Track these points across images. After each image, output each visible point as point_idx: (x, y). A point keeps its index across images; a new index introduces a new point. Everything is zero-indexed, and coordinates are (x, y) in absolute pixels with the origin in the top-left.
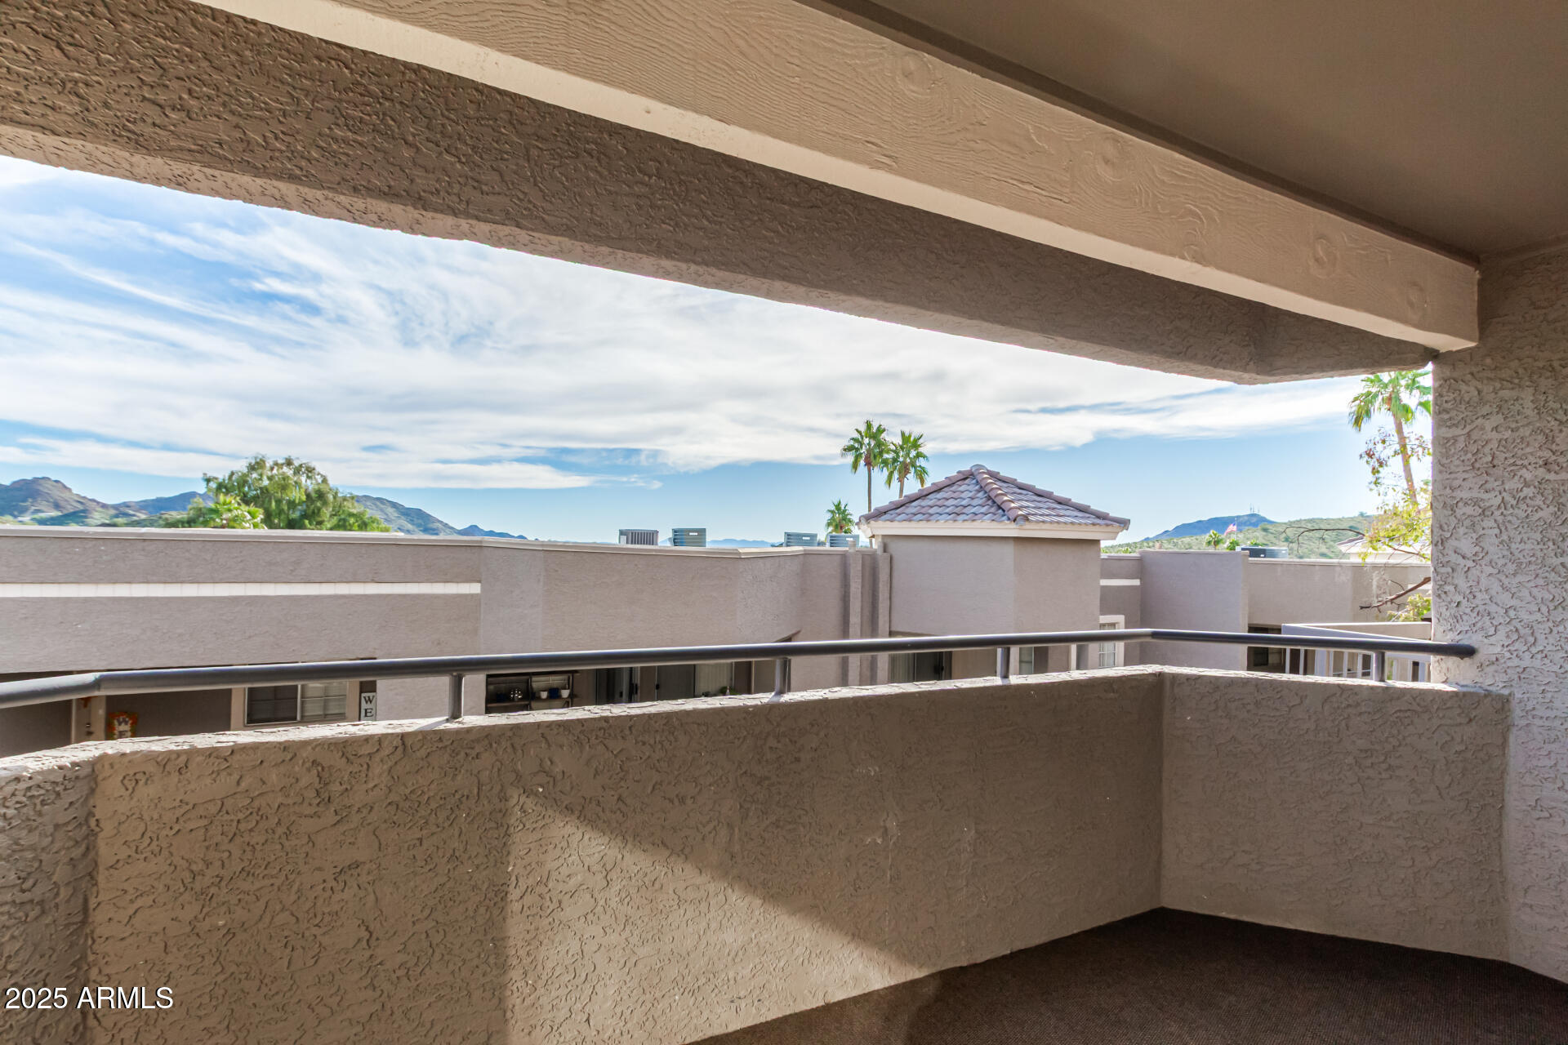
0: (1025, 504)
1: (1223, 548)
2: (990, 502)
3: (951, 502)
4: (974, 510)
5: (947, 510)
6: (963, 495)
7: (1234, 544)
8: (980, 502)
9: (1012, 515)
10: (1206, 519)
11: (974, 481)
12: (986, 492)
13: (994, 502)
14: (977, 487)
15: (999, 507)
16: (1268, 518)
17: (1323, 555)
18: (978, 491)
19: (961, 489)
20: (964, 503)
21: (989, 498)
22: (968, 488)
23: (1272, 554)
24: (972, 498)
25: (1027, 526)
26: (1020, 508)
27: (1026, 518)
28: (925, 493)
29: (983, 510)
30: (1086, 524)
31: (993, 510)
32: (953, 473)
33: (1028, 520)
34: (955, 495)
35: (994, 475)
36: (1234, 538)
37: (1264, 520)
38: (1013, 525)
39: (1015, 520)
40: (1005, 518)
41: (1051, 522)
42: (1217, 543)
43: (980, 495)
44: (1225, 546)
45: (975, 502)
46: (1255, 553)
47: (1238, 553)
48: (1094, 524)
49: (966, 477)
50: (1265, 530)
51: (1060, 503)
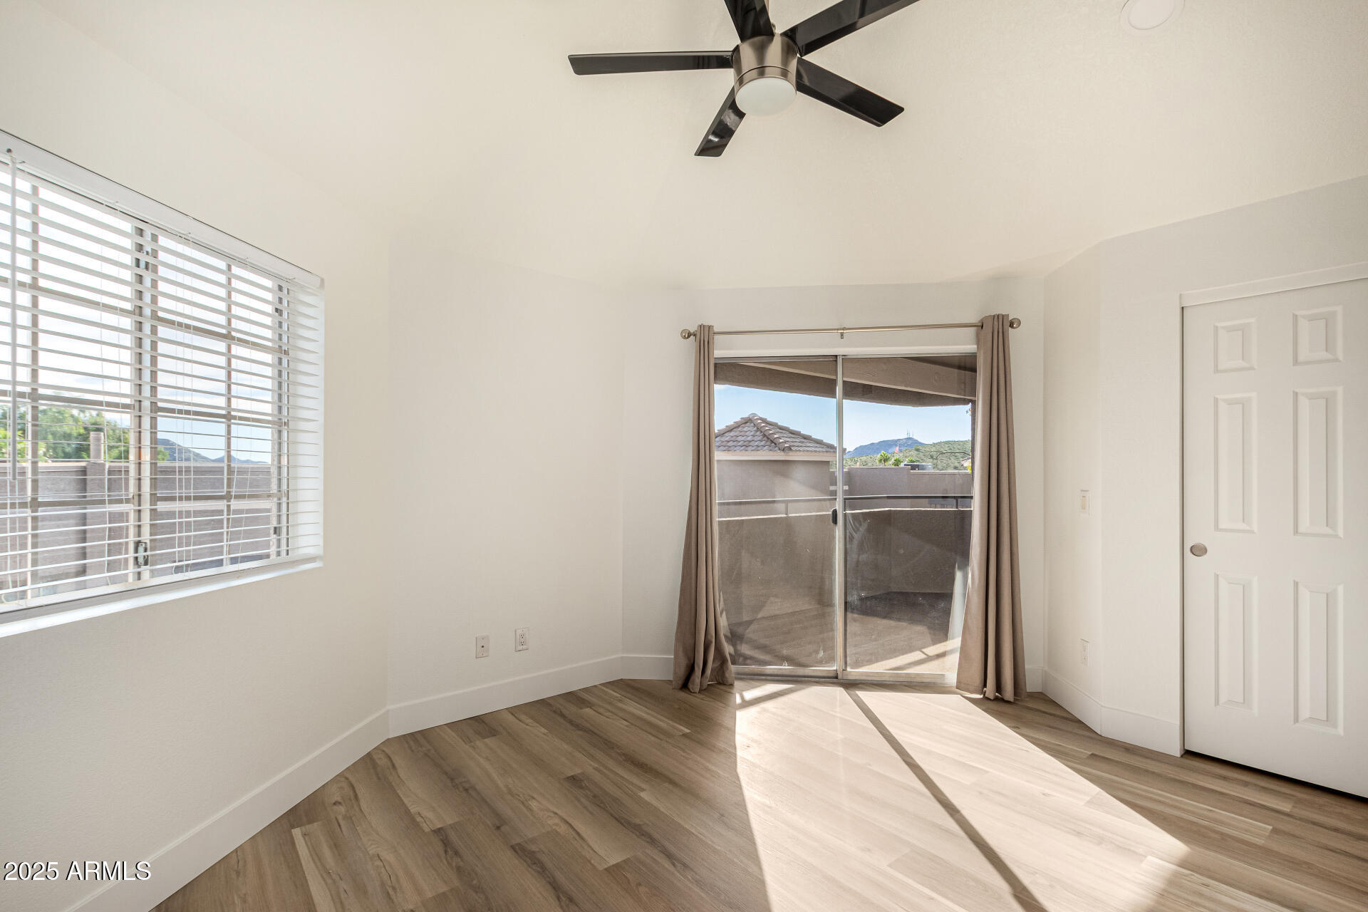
0: (788, 439)
1: (890, 464)
2: (765, 438)
3: (740, 438)
4: (756, 443)
5: (739, 444)
6: (747, 434)
7: (897, 462)
8: (759, 438)
9: (781, 446)
10: (877, 442)
11: (752, 424)
12: (761, 432)
13: (768, 438)
14: (755, 429)
15: (772, 442)
16: (920, 441)
17: (956, 468)
18: (757, 431)
19: (745, 429)
20: (749, 439)
21: (764, 435)
22: (749, 429)
23: (923, 468)
24: (753, 436)
25: (791, 453)
26: (785, 442)
27: (790, 448)
28: (722, 432)
29: (763, 443)
30: (823, 452)
31: (768, 443)
32: (738, 419)
33: (791, 450)
34: (742, 434)
35: (764, 421)
36: (897, 457)
37: (916, 442)
38: (782, 453)
39: (783, 450)
40: (777, 449)
41: (804, 451)
42: (886, 460)
43: (758, 433)
44: (891, 463)
45: (756, 438)
46: (913, 467)
47: (902, 468)
48: (827, 452)
49: (747, 421)
50: (917, 450)
51: (805, 438)
